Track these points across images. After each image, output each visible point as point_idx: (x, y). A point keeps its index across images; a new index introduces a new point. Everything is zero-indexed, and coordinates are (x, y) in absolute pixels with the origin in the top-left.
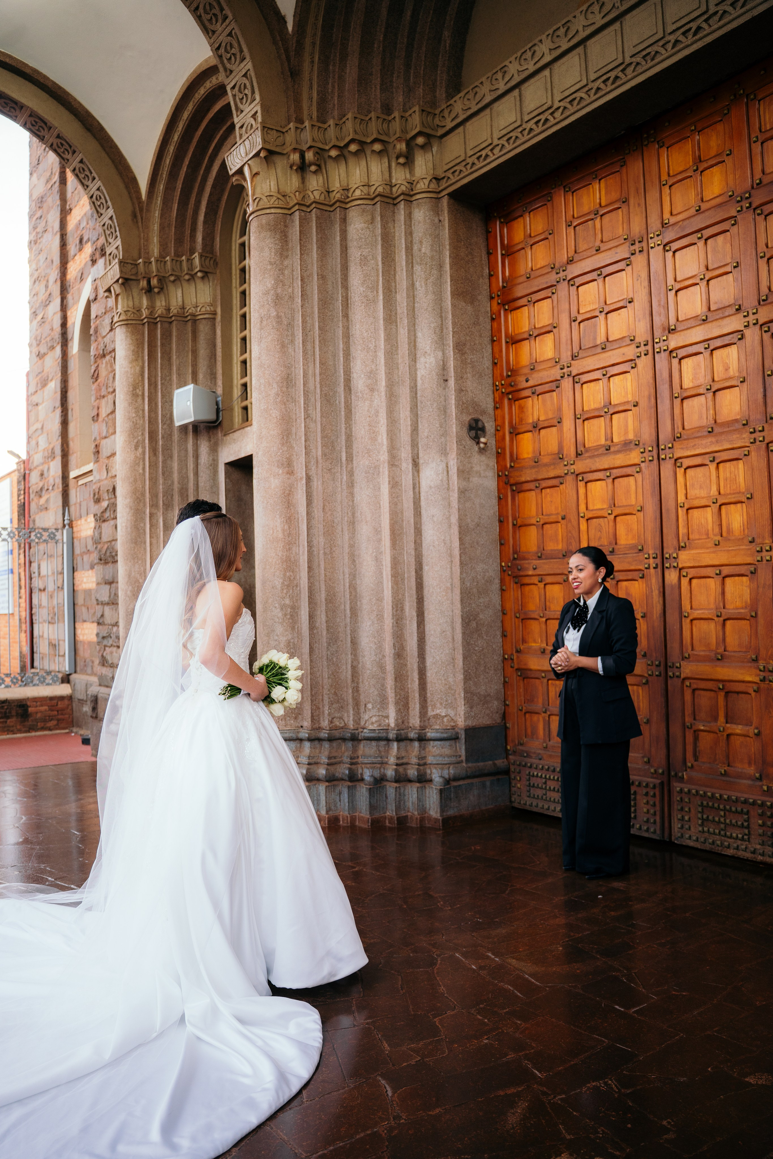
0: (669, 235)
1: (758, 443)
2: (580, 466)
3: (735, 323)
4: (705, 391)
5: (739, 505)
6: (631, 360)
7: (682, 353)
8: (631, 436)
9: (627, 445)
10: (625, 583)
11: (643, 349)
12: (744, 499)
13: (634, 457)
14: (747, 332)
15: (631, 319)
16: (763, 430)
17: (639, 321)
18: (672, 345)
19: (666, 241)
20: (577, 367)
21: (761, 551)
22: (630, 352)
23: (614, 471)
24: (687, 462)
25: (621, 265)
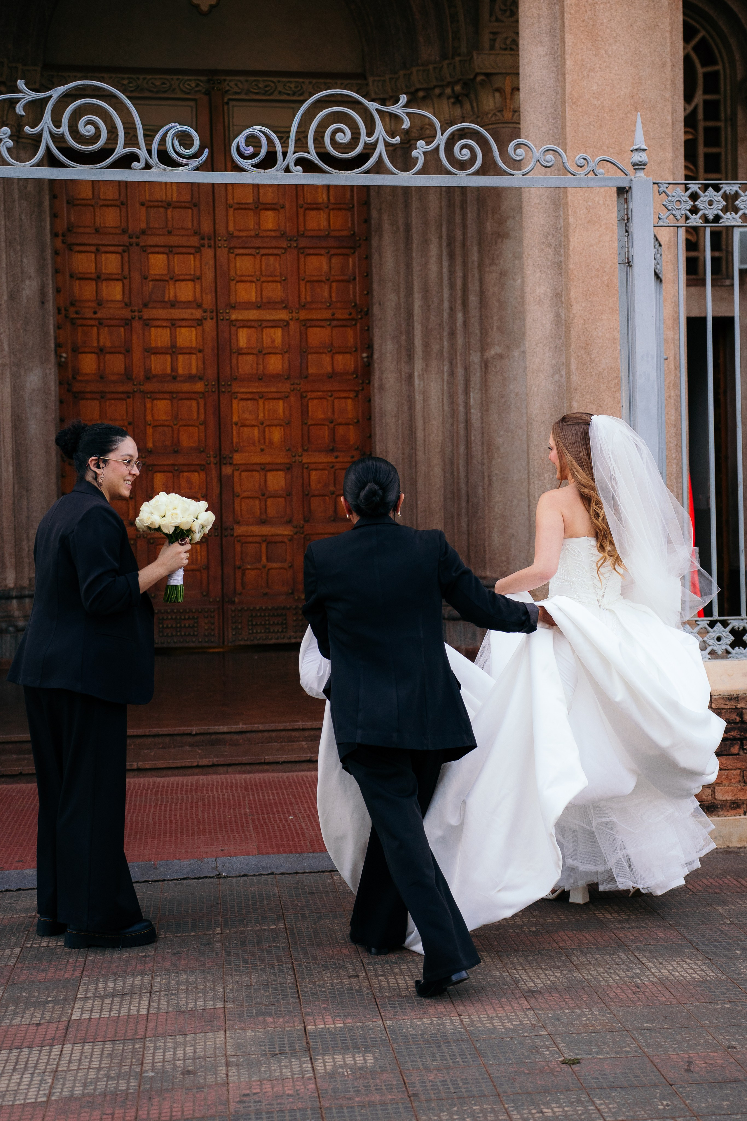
0: (235, 243)
1: (295, 391)
2: (148, 387)
3: (283, 315)
4: (257, 352)
5: (278, 428)
6: (198, 320)
7: (239, 324)
8: (194, 371)
9: (191, 378)
10: (186, 474)
11: (208, 314)
12: (284, 424)
13: (199, 387)
14: (292, 323)
15: (198, 291)
16: (299, 384)
17: (206, 294)
18: (234, 317)
19: (232, 245)
20: (148, 313)
21: (295, 456)
22: (198, 314)
23: (181, 395)
24: (240, 396)
25: (192, 250)
